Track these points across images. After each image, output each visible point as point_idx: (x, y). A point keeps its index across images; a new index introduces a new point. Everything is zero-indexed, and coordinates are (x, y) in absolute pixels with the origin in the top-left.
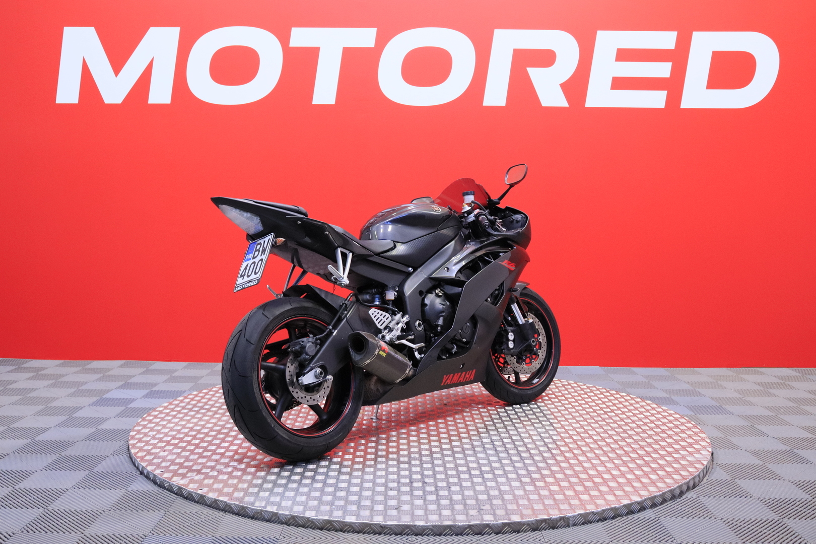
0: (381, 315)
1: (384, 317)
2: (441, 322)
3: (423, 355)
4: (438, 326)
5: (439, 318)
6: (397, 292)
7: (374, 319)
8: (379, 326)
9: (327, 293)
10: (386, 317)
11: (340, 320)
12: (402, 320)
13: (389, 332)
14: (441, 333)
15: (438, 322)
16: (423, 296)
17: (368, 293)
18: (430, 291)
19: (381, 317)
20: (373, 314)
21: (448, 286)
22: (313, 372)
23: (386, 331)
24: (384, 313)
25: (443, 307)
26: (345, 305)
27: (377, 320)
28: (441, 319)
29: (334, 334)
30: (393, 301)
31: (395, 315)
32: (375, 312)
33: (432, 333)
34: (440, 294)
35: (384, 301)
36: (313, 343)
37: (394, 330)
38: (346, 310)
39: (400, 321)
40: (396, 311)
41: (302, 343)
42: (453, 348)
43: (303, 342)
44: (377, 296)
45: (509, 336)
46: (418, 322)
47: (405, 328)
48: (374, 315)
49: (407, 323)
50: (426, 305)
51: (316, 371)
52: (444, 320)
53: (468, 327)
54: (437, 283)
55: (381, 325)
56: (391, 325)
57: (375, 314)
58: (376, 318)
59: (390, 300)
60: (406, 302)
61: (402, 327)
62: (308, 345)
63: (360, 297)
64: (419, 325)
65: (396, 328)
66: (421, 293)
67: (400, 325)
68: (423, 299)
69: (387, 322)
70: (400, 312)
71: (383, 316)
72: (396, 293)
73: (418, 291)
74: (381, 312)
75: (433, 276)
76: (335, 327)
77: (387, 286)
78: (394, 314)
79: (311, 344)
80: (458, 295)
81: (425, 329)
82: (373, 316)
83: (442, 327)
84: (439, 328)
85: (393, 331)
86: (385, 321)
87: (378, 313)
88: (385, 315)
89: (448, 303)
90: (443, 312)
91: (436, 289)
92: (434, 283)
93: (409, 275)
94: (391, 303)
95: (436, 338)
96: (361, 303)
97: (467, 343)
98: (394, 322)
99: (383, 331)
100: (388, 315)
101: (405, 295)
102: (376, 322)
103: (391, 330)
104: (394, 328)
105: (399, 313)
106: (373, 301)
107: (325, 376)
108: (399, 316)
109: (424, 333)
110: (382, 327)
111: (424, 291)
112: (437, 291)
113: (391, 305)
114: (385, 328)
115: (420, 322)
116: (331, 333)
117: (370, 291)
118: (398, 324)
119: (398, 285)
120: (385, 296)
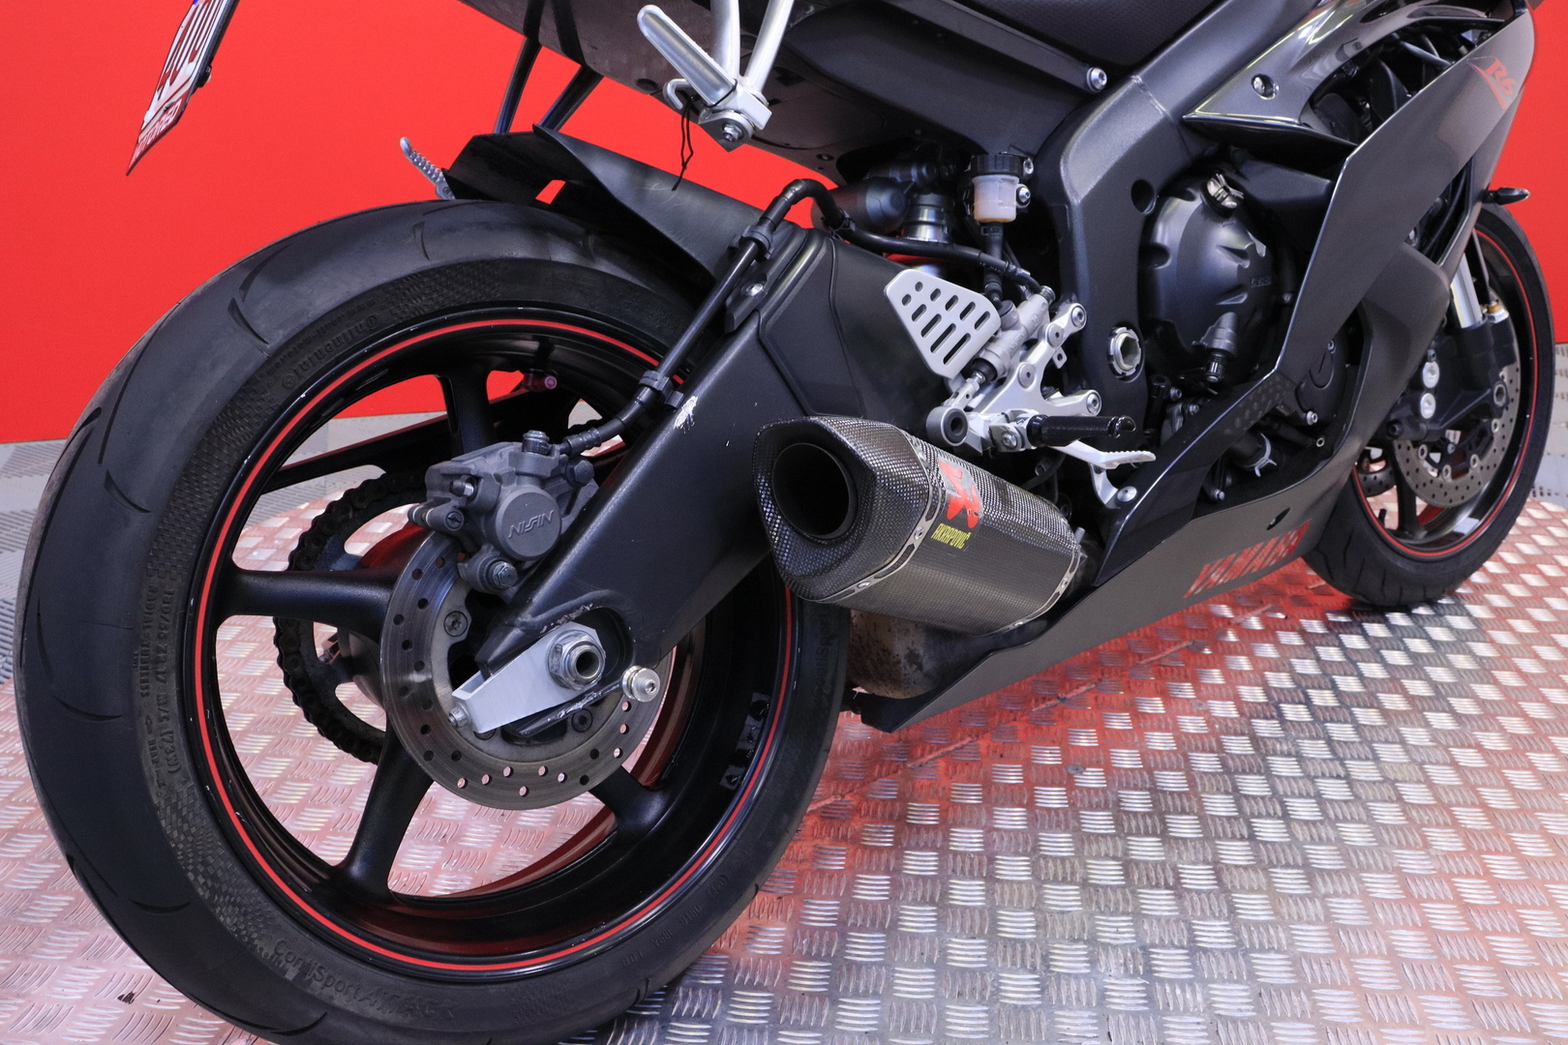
0: (949, 306)
1: (963, 315)
2: (1223, 337)
3: (1131, 494)
4: (1208, 354)
5: (1213, 317)
6: (1027, 181)
7: (914, 328)
8: (935, 362)
9: (643, 170)
10: (974, 316)
11: (719, 333)
12: (1049, 328)
13: (983, 386)
14: (1225, 390)
15: (1213, 335)
16: (1148, 211)
17: (886, 184)
18: (1177, 186)
19: (950, 317)
20: (906, 299)
21: (1260, 166)
22: (539, 652)
23: (972, 385)
24: (966, 295)
25: (1240, 268)
26: (753, 245)
27: (924, 332)
28: (1227, 320)
29: (680, 420)
30: (1007, 226)
31: (1019, 300)
32: (919, 286)
33: (1177, 387)
34: (1229, 203)
35: (962, 225)
36: (543, 482)
37: (1012, 381)
38: (760, 279)
39: (1041, 334)
40: (1022, 280)
41: (469, 488)
42: (1261, 451)
43: (474, 480)
44: (929, 198)
45: (1425, 371)
46: (1122, 335)
47: (1059, 364)
48: (913, 307)
49: (1073, 345)
50: (1162, 252)
51: (557, 650)
52: (1239, 328)
53: (1328, 360)
54: (1212, 149)
55: (946, 360)
56: (995, 357)
57: (919, 298)
58: (925, 319)
59: (990, 225)
60: (1069, 235)
61: (1051, 361)
62: (509, 496)
63: (845, 207)
64: (1127, 347)
65: (1020, 368)
66: (1140, 192)
67: (1041, 353)
68: (1150, 223)
69: (979, 337)
70: (1043, 283)
71: (958, 308)
72: (1024, 191)
73: (1129, 188)
74: (950, 289)
75: (1199, 112)
76: (685, 378)
77: (982, 152)
78: (1010, 294)
79: (529, 487)
80: (1312, 213)
81: (1149, 369)
82: (905, 313)
83: (1228, 358)
84: (1214, 367)
85: (1002, 382)
86: (965, 338)
87: (935, 295)
88: (970, 307)
89: (1262, 249)
90: (1235, 289)
91: (1210, 175)
92: (1196, 147)
93: (1087, 100)
94: (998, 236)
95: (1193, 408)
96: (847, 235)
97: (1314, 431)
98: (1011, 338)
99: (953, 388)
100: (983, 303)
101: (1068, 202)
102: (923, 344)
103: (995, 379)
104: (1011, 371)
105: (1035, 291)
106: (912, 224)
107: (613, 673)
108: (1033, 307)
109: (1144, 384)
110: (949, 370)
111: (1156, 183)
112: (1213, 189)
113: (997, 250)
114: (966, 373)
115: (1132, 334)
116: (660, 410)
117: (896, 175)
118: (1030, 344)
119: (1033, 148)
120: (971, 201)
